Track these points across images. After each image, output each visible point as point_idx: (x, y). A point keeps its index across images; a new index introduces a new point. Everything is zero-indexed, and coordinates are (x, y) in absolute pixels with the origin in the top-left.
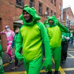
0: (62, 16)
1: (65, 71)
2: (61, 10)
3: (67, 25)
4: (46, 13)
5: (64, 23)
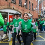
2: (37, 2)
5: (39, 13)
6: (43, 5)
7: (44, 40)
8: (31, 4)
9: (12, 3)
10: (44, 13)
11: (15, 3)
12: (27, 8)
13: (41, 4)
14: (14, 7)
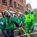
1: (29, 35)
2: (25, 5)
8: (22, 7)
9: (10, 6)
11: (12, 7)
12: (19, 9)
14: (12, 9)
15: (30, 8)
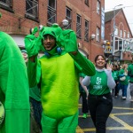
0: (103, 28)
3: (114, 51)
4: (65, 21)
5: (107, 47)
6: (117, 24)
7: (121, 125)
10: (120, 48)
13: (110, 21)
15: (121, 29)
